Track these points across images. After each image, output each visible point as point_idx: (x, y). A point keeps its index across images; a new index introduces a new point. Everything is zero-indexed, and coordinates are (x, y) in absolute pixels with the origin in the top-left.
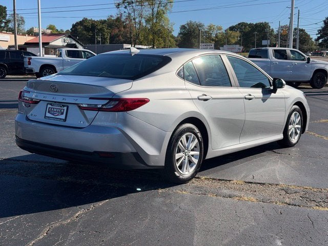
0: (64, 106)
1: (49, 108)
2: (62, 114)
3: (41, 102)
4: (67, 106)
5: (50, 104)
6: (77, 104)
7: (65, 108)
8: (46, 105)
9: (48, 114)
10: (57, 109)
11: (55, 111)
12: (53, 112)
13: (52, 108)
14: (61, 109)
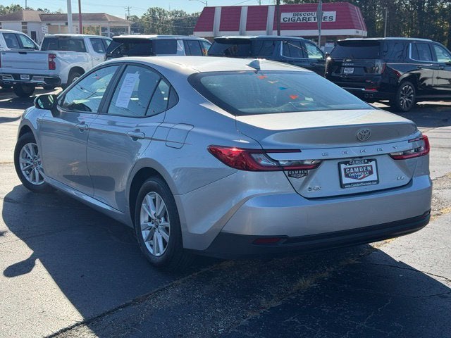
0: (370, 160)
1: (345, 169)
2: (371, 173)
3: (325, 162)
4: (375, 160)
5: (346, 163)
6: (389, 154)
7: (373, 163)
8: (337, 166)
9: (346, 180)
10: (359, 167)
11: (356, 173)
12: (353, 174)
13: (350, 168)
14: (367, 166)
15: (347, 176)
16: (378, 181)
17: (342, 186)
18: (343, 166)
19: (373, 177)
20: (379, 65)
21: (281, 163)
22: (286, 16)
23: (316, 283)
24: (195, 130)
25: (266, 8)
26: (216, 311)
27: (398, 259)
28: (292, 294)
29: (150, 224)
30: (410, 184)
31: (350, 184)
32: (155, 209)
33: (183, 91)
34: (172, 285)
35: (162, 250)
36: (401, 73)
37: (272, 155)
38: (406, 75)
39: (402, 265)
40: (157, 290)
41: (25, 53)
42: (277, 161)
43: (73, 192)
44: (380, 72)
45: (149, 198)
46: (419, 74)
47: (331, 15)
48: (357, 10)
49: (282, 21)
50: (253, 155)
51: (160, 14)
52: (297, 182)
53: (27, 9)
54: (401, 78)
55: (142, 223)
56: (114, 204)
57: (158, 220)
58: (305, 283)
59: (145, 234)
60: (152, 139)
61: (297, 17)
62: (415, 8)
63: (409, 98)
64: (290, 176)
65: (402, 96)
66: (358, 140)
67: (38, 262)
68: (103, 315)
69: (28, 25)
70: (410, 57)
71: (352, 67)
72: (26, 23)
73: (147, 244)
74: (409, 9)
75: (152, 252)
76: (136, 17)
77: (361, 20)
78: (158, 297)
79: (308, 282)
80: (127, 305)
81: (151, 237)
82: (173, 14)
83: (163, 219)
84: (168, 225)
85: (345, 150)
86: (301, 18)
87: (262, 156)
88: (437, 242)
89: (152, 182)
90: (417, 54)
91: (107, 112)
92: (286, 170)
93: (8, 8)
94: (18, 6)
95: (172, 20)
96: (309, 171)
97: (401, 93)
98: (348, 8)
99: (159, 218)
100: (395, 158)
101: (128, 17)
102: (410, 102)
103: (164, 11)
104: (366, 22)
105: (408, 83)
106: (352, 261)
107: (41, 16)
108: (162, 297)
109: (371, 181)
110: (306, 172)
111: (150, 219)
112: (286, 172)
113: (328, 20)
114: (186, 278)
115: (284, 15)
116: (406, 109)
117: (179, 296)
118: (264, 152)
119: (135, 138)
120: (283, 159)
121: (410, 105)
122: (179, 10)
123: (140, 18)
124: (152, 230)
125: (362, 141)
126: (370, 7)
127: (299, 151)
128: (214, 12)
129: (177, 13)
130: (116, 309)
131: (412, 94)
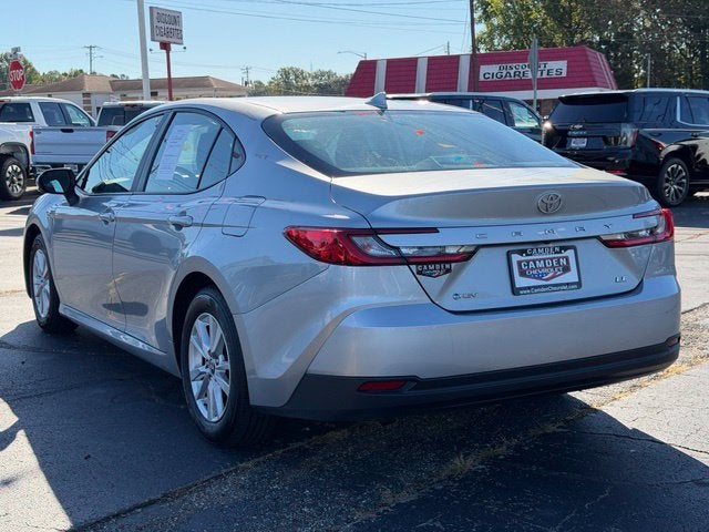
0: (566, 249)
1: (519, 263)
2: (566, 269)
3: (482, 251)
4: (574, 248)
5: (521, 252)
6: (598, 238)
7: (570, 253)
8: (505, 256)
9: (520, 282)
10: (544, 260)
11: (540, 269)
12: (534, 272)
13: (528, 262)
14: (559, 259)
15: (523, 274)
16: (579, 284)
17: (515, 291)
18: (515, 258)
19: (572, 277)
20: (628, 134)
21: (404, 251)
22: (488, 71)
23: (482, 463)
24: (268, 204)
25: (456, 58)
26: (302, 511)
27: (630, 426)
28: (440, 481)
29: (203, 369)
30: (638, 289)
31: (529, 288)
32: (209, 344)
33: (253, 142)
34: (236, 471)
35: (220, 410)
36: (664, 145)
37: (388, 239)
38: (674, 148)
39: (636, 436)
40: (209, 477)
41: (71, 131)
42: (397, 249)
43: (109, 331)
44: (629, 145)
45: (199, 324)
46: (695, 147)
47: (559, 67)
48: (601, 58)
49: (482, 78)
50: (355, 239)
51: (297, 77)
52: (434, 284)
53: (93, 74)
54: (663, 154)
55: (192, 368)
56: (153, 339)
57: (214, 361)
58: (462, 464)
59: (196, 386)
60: (202, 225)
61: (504, 72)
62: (695, 54)
63: (678, 184)
64: (420, 273)
65: (667, 181)
66: (540, 212)
67: (21, 434)
68: (107, 519)
69: (92, 98)
70: (678, 119)
71: (584, 137)
72: (88, 94)
73: (200, 404)
74: (685, 56)
75: (206, 416)
76: (260, 83)
77: (609, 75)
78: (208, 490)
79: (470, 461)
80: (151, 503)
81: (204, 392)
82: (316, 77)
83: (221, 357)
84: (228, 365)
85: (517, 229)
86: (512, 72)
87: (370, 240)
88: (701, 398)
89: (204, 297)
90: (690, 114)
91: (144, 190)
92: (413, 264)
93: (65, 75)
94: (81, 71)
95: (315, 85)
96: (453, 265)
97: (666, 176)
98: (586, 56)
99: (215, 356)
100: (610, 244)
101: (246, 83)
102: (681, 191)
103: (302, 73)
104: (615, 77)
105: (676, 160)
106: (551, 428)
107: (112, 83)
108: (213, 490)
109: (568, 284)
110: (447, 266)
111: (204, 360)
112: (413, 267)
113: (554, 74)
114: (261, 459)
115: (484, 69)
116: (675, 202)
117: (243, 487)
118: (374, 233)
119: (179, 226)
120: (408, 244)
121: (681, 196)
122: (326, 70)
123: (266, 84)
124: (206, 380)
125: (549, 215)
126: (623, 54)
127: (434, 230)
128: (375, 68)
129: (323, 74)
130: (130, 510)
131: (684, 177)
